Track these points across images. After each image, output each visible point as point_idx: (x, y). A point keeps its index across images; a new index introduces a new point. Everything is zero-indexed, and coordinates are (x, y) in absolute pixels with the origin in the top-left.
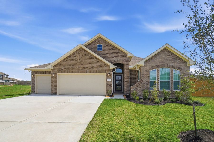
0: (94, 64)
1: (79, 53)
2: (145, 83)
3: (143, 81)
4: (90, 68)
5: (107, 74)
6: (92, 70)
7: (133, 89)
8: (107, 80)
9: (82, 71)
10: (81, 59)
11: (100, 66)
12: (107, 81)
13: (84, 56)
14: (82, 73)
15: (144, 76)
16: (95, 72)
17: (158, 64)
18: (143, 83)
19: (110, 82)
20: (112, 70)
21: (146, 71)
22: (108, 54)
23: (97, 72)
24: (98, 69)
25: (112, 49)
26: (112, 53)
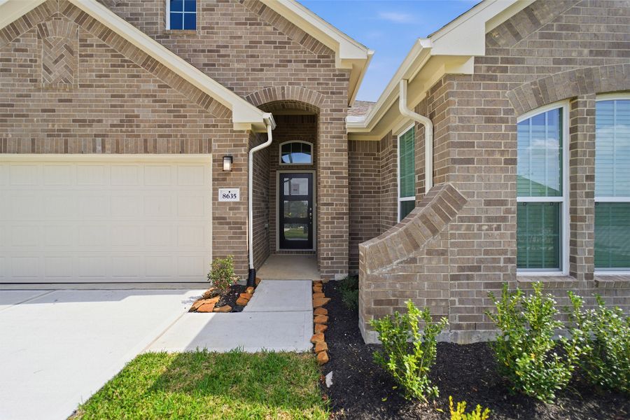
0: (140, 101)
1: (43, 32)
2: (477, 219)
3: (465, 202)
4: (113, 126)
5: (218, 162)
7: (382, 265)
8: (215, 194)
9: (64, 142)
10: (58, 71)
11: (177, 110)
12: (221, 199)
13: (77, 48)
14: (66, 152)
15: (470, 161)
16: (146, 151)
17: (585, 62)
18: (462, 219)
19: (234, 207)
20: (246, 140)
21: (488, 120)
22: (228, 51)
23: (155, 151)
24: (167, 131)
25: (252, 22)
26: (253, 44)
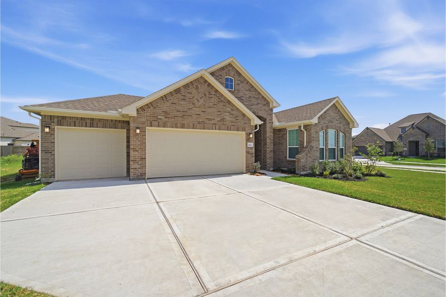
0: (226, 114)
1: (197, 88)
2: (315, 151)
3: (313, 148)
4: (218, 121)
6: (222, 125)
7: (303, 159)
8: (247, 144)
9: (203, 125)
10: (202, 101)
11: (236, 117)
12: (248, 146)
13: (207, 95)
14: (204, 129)
15: (314, 140)
16: (228, 130)
17: (327, 124)
18: (313, 151)
19: (251, 148)
21: (316, 133)
22: (244, 98)
23: (230, 130)
24: (233, 124)
25: (250, 90)
26: (250, 97)
